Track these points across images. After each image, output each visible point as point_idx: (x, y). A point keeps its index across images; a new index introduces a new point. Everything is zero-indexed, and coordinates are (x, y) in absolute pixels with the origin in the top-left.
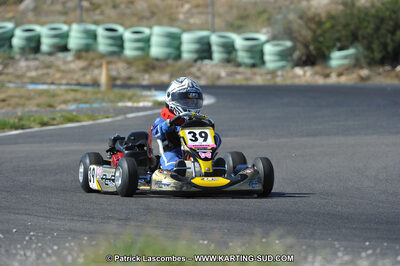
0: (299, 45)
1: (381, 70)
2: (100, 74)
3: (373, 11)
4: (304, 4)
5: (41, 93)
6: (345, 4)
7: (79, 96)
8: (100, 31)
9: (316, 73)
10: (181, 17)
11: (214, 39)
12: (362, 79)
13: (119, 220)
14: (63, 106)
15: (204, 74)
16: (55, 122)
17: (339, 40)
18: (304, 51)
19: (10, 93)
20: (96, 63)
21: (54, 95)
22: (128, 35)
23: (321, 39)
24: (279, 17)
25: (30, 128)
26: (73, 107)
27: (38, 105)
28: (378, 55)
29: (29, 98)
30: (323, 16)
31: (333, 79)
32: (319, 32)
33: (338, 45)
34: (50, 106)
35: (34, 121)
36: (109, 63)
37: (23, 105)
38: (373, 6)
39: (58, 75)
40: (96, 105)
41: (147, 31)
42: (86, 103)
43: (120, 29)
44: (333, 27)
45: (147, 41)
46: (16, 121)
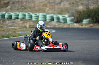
0: (75, 18)
1: (95, 24)
2: (27, 24)
3: (94, 10)
4: (77, 8)
5: (13, 29)
6: (87, 8)
7: (22, 30)
8: (27, 14)
9: (80, 25)
10: (46, 11)
11: (55, 16)
12: (91, 26)
13: (35, 60)
14: (18, 32)
15: (52, 25)
16: (16, 36)
17: (85, 17)
18: (77, 19)
19: (5, 29)
20: (26, 22)
21: (16, 29)
22: (33, 15)
23: (81, 17)
24: (71, 11)
25: (10, 37)
26: (20, 32)
27: (12, 32)
28: (95, 21)
29: (10, 30)
30: (82, 11)
31: (84, 26)
32: (80, 15)
33: (85, 18)
34: (15, 32)
35: (11, 36)
36: (29, 22)
37: (8, 32)
38: (94, 8)
39: (16, 25)
40: (26, 32)
41: (38, 14)
42: (24, 31)
43: (31, 14)
44: (84, 14)
45: (38, 17)
46: (7, 35)
